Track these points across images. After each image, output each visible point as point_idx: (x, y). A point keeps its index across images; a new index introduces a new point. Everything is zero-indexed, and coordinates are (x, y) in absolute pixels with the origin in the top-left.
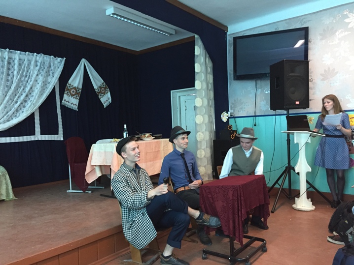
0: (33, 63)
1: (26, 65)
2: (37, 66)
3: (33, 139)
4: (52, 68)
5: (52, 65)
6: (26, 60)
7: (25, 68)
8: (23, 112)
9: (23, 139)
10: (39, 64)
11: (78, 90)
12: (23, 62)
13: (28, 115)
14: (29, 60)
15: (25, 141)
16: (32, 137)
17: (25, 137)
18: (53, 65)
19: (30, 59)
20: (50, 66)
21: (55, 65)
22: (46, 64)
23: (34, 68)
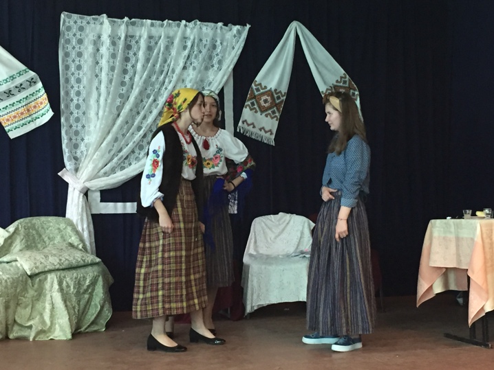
0: (177, 41)
1: (162, 49)
2: (185, 48)
4: (219, 49)
5: (218, 43)
6: (162, 37)
7: (161, 55)
10: (189, 44)
11: (278, 98)
12: (156, 43)
14: (168, 37)
18: (221, 43)
19: (171, 34)
20: (214, 47)
21: (225, 44)
22: (204, 42)
23: (178, 53)
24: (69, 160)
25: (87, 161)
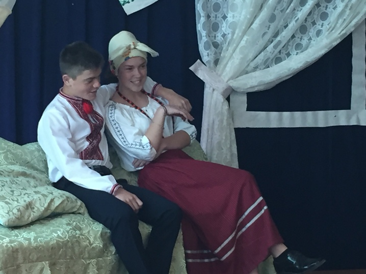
3: (343, 122)
8: (319, 33)
9: (316, 119)
13: (335, 44)
15: (321, 124)
16: (342, 113)
17: (321, 113)
24: (207, 47)
25: (231, 49)
